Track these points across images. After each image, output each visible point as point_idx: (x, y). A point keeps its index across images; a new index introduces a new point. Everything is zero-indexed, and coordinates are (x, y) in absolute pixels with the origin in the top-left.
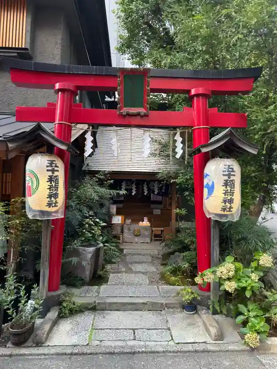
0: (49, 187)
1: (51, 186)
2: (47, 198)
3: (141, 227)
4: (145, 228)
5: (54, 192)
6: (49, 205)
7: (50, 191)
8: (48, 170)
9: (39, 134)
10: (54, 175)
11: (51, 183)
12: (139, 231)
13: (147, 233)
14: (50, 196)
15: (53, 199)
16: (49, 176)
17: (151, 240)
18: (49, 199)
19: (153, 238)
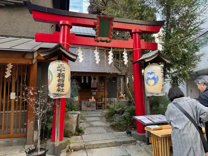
0: (58, 80)
1: (59, 79)
2: (57, 86)
3: (91, 102)
4: (93, 102)
5: (61, 83)
6: (59, 90)
7: (59, 82)
8: (58, 70)
9: (59, 49)
10: (61, 73)
11: (59, 78)
12: (90, 104)
13: (95, 105)
14: (59, 85)
15: (60, 87)
16: (58, 74)
17: (97, 109)
18: (58, 87)
19: (97, 108)
